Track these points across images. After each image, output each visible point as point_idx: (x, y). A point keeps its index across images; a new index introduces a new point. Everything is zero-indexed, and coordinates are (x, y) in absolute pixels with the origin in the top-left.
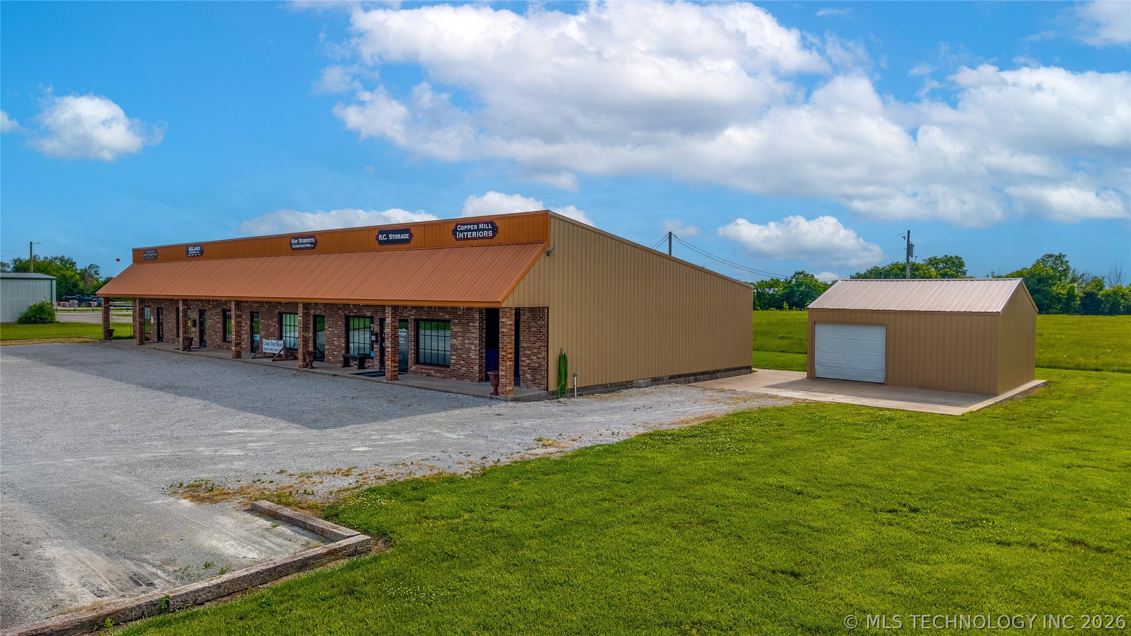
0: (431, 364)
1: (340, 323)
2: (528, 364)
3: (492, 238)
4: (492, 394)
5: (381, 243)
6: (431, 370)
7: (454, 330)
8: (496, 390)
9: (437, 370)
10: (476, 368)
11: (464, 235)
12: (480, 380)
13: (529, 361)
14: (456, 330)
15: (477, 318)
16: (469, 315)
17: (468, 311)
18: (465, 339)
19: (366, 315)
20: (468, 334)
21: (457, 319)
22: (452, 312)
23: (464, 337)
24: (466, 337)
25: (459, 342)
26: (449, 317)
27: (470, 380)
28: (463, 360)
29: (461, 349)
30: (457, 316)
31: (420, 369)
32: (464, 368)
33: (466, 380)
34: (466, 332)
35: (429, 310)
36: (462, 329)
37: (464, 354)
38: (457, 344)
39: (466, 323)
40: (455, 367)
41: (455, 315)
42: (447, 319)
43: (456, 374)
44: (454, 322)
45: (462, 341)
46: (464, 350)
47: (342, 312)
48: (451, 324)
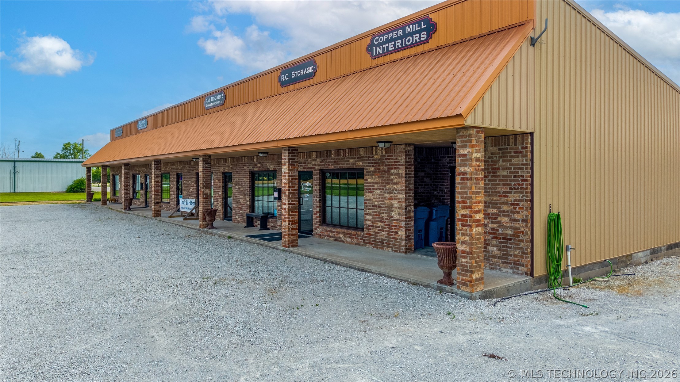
0: (339, 226)
1: (245, 180)
2: (493, 229)
3: (427, 41)
4: (441, 282)
5: (283, 84)
6: (339, 233)
7: (370, 181)
8: (448, 275)
9: (348, 234)
10: (402, 233)
11: (383, 49)
12: (408, 251)
13: (495, 226)
14: (372, 181)
15: (403, 161)
16: (390, 159)
17: (388, 153)
18: (385, 193)
19: (269, 169)
20: (389, 185)
21: (373, 166)
22: (367, 157)
23: (383, 189)
24: (386, 190)
25: (376, 197)
26: (363, 164)
27: (393, 250)
28: (381, 222)
29: (379, 207)
30: (373, 161)
31: (327, 231)
32: (383, 233)
33: (387, 250)
34: (386, 183)
35: (337, 157)
36: (380, 179)
37: (383, 213)
38: (374, 200)
39: (386, 170)
40: (370, 231)
41: (370, 160)
42: (360, 167)
43: (372, 240)
44: (369, 170)
45: (380, 195)
46: (383, 207)
47: (247, 168)
48: (365, 172)
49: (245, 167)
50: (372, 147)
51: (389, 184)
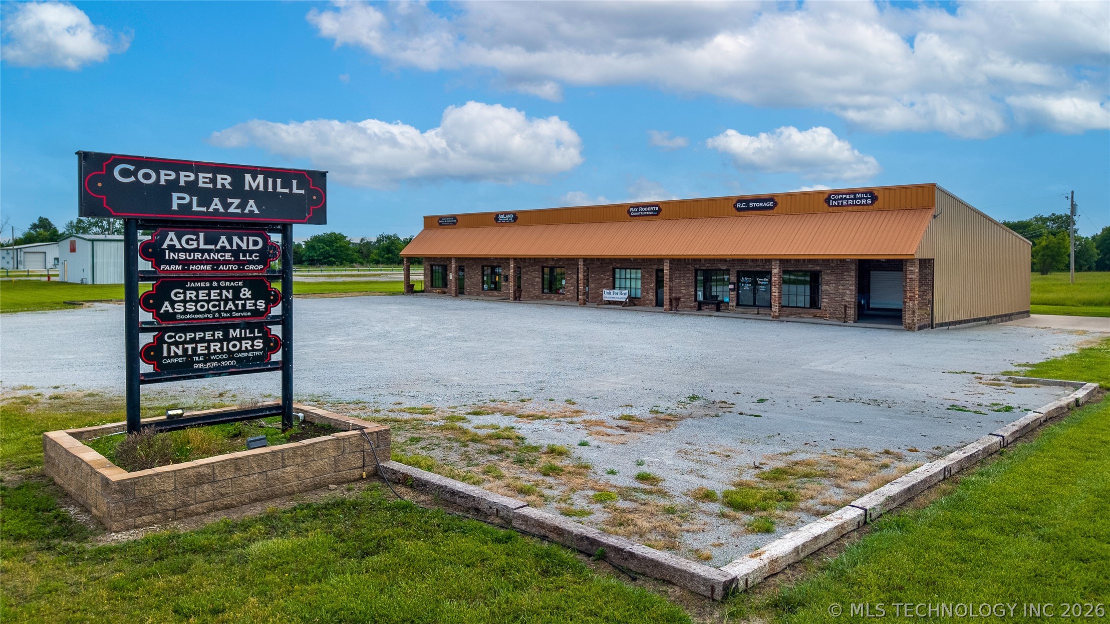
3: (871, 204)
5: (739, 210)
6: (800, 311)
10: (852, 309)
11: (838, 203)
14: (828, 279)
16: (843, 266)
17: (842, 263)
19: (721, 268)
21: (829, 270)
22: (824, 264)
23: (837, 284)
24: (840, 284)
25: (831, 288)
26: (820, 268)
28: (836, 303)
29: (834, 294)
30: (830, 267)
35: (796, 263)
36: (835, 278)
37: (837, 298)
38: (829, 290)
39: (840, 272)
40: (827, 309)
42: (818, 270)
44: (825, 272)
45: (834, 287)
46: (837, 294)
47: (692, 266)
48: (823, 273)
49: (688, 267)
51: (842, 281)
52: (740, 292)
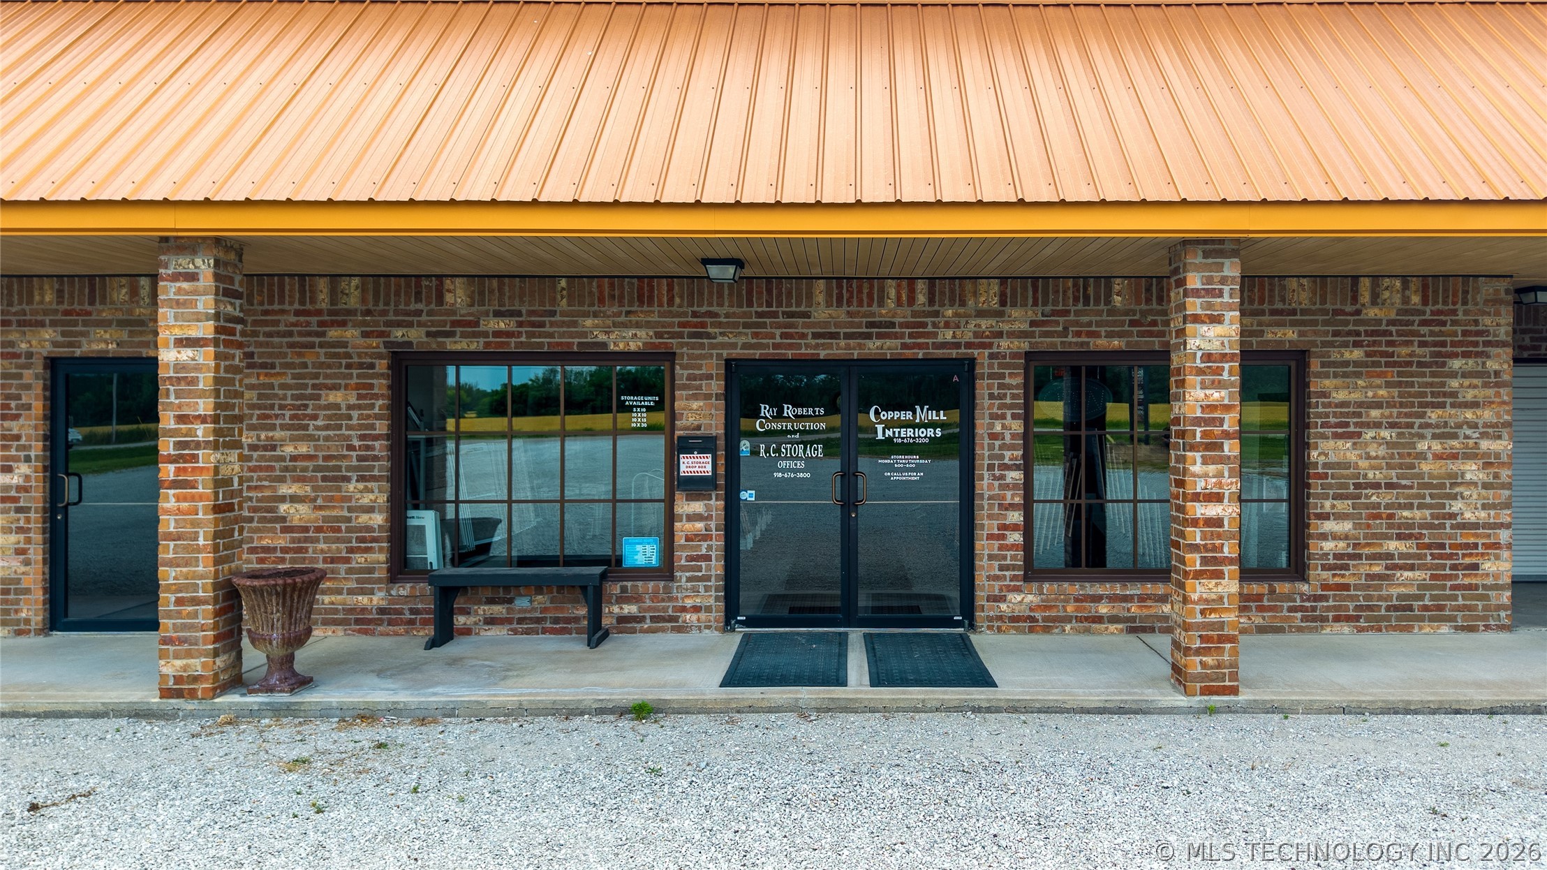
10: (1498, 566)
16: (1444, 324)
17: (1435, 302)
18: (1422, 437)
19: (605, 345)
20: (1440, 411)
21: (1357, 344)
22: (1325, 312)
23: (1411, 426)
24: (1428, 426)
25: (1373, 454)
26: (1301, 334)
27: (1456, 628)
28: (1400, 537)
29: (1390, 486)
30: (1362, 329)
31: (1077, 600)
32: (1407, 574)
33: (1427, 630)
34: (1427, 405)
35: (1144, 307)
36: (1395, 392)
37: (1410, 507)
38: (1363, 464)
39: (1428, 359)
40: (1343, 576)
41: (1347, 323)
42: (1287, 347)
43: (1351, 605)
44: (1335, 356)
45: (1390, 445)
46: (1411, 487)
47: (365, 335)
48: (1315, 365)
49: (351, 334)
50: (1355, 279)
51: (1442, 405)
52: (747, 496)
